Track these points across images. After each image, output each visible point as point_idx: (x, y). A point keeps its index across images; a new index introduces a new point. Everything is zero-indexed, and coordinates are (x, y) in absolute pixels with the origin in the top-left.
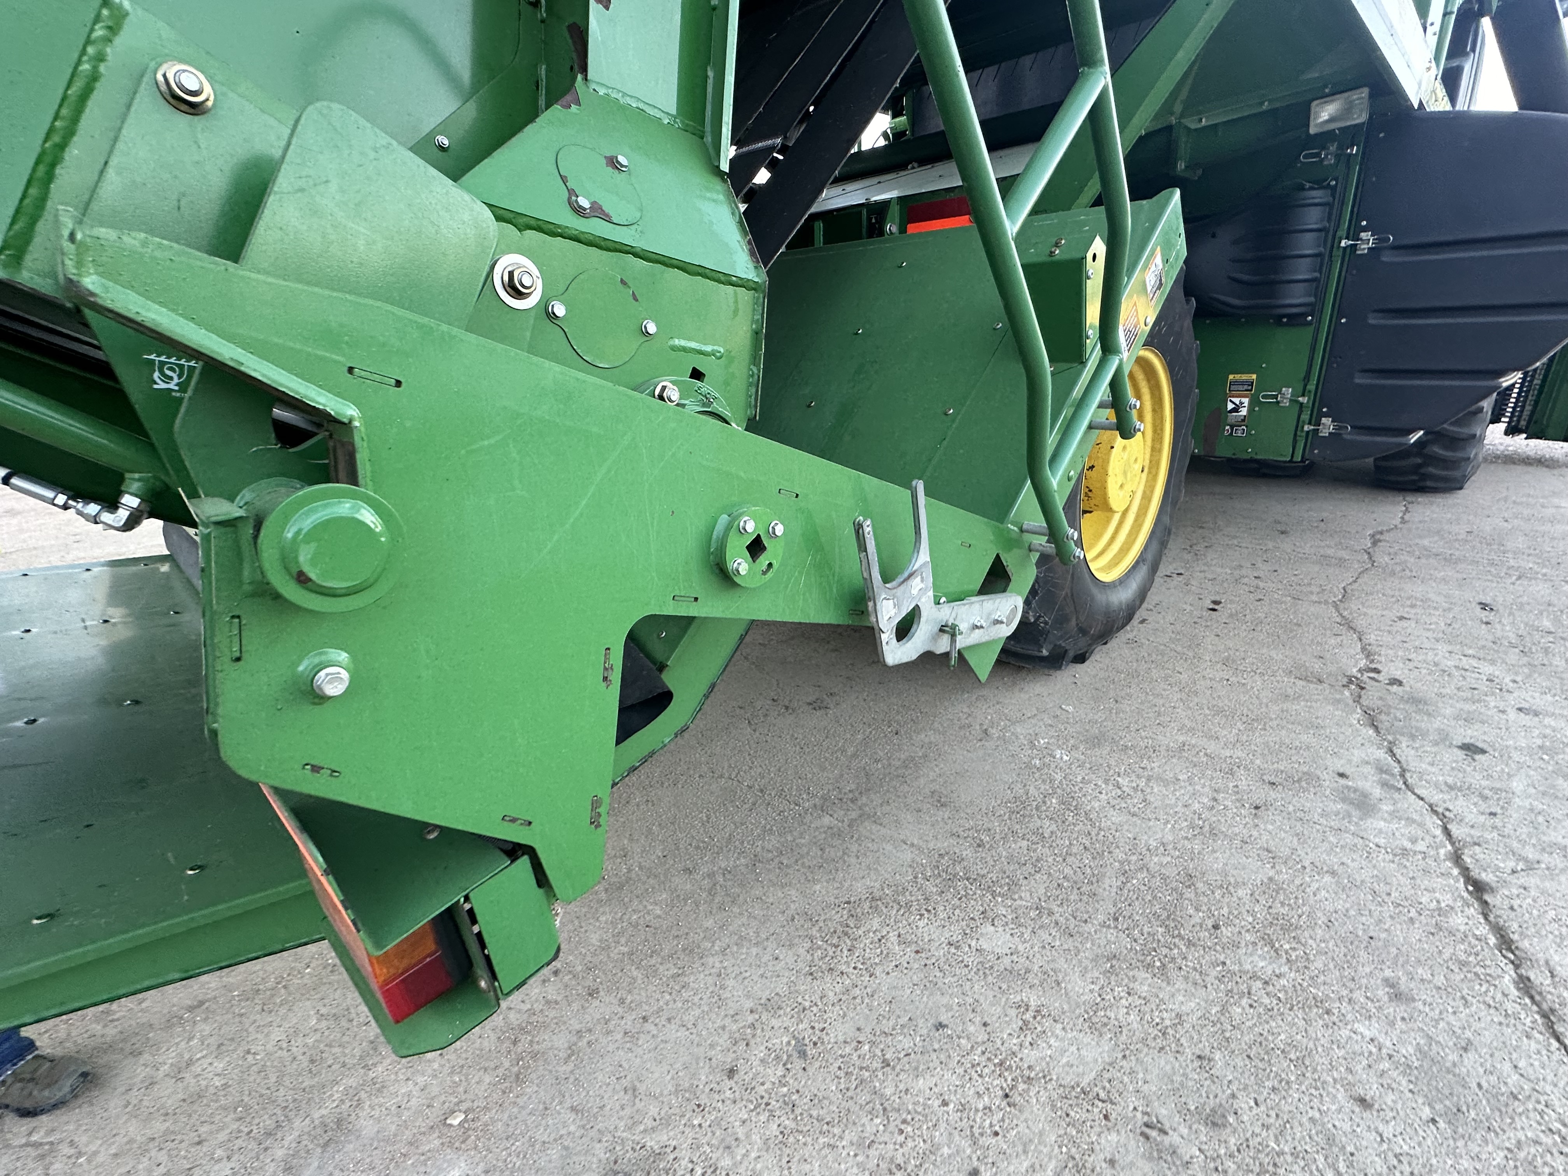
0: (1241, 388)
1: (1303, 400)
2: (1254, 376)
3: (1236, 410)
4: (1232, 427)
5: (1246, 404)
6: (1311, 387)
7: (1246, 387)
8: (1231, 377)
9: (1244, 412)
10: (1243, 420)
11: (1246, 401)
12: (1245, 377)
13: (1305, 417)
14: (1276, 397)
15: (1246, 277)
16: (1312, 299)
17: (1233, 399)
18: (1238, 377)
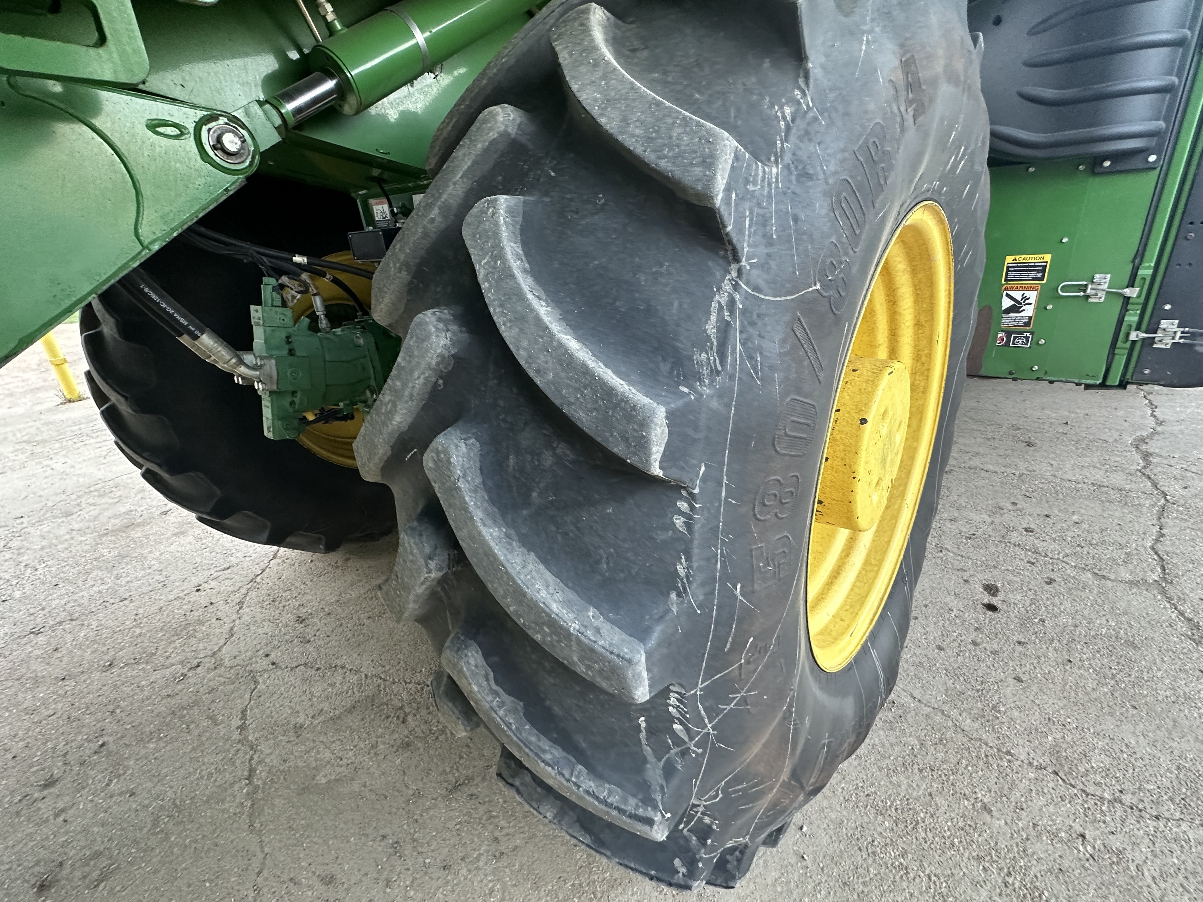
0: (1025, 275)
1: (1132, 292)
2: (1048, 258)
3: (1015, 308)
4: (1009, 333)
5: (1033, 300)
6: (1145, 272)
7: (1033, 274)
8: (1009, 259)
9: (1028, 311)
10: (1027, 324)
11: (1033, 296)
12: (1031, 258)
13: (1132, 318)
14: (1084, 288)
15: (1049, 93)
16: (1162, 124)
17: (1011, 293)
18: (1020, 258)
